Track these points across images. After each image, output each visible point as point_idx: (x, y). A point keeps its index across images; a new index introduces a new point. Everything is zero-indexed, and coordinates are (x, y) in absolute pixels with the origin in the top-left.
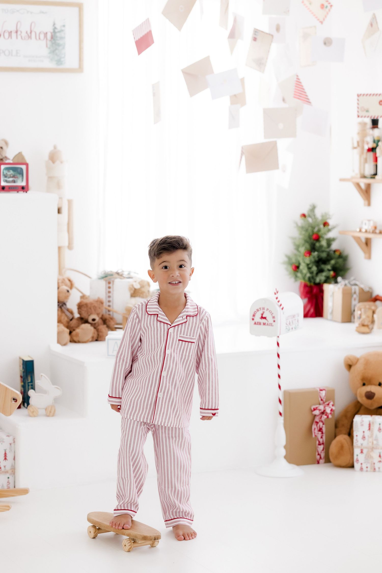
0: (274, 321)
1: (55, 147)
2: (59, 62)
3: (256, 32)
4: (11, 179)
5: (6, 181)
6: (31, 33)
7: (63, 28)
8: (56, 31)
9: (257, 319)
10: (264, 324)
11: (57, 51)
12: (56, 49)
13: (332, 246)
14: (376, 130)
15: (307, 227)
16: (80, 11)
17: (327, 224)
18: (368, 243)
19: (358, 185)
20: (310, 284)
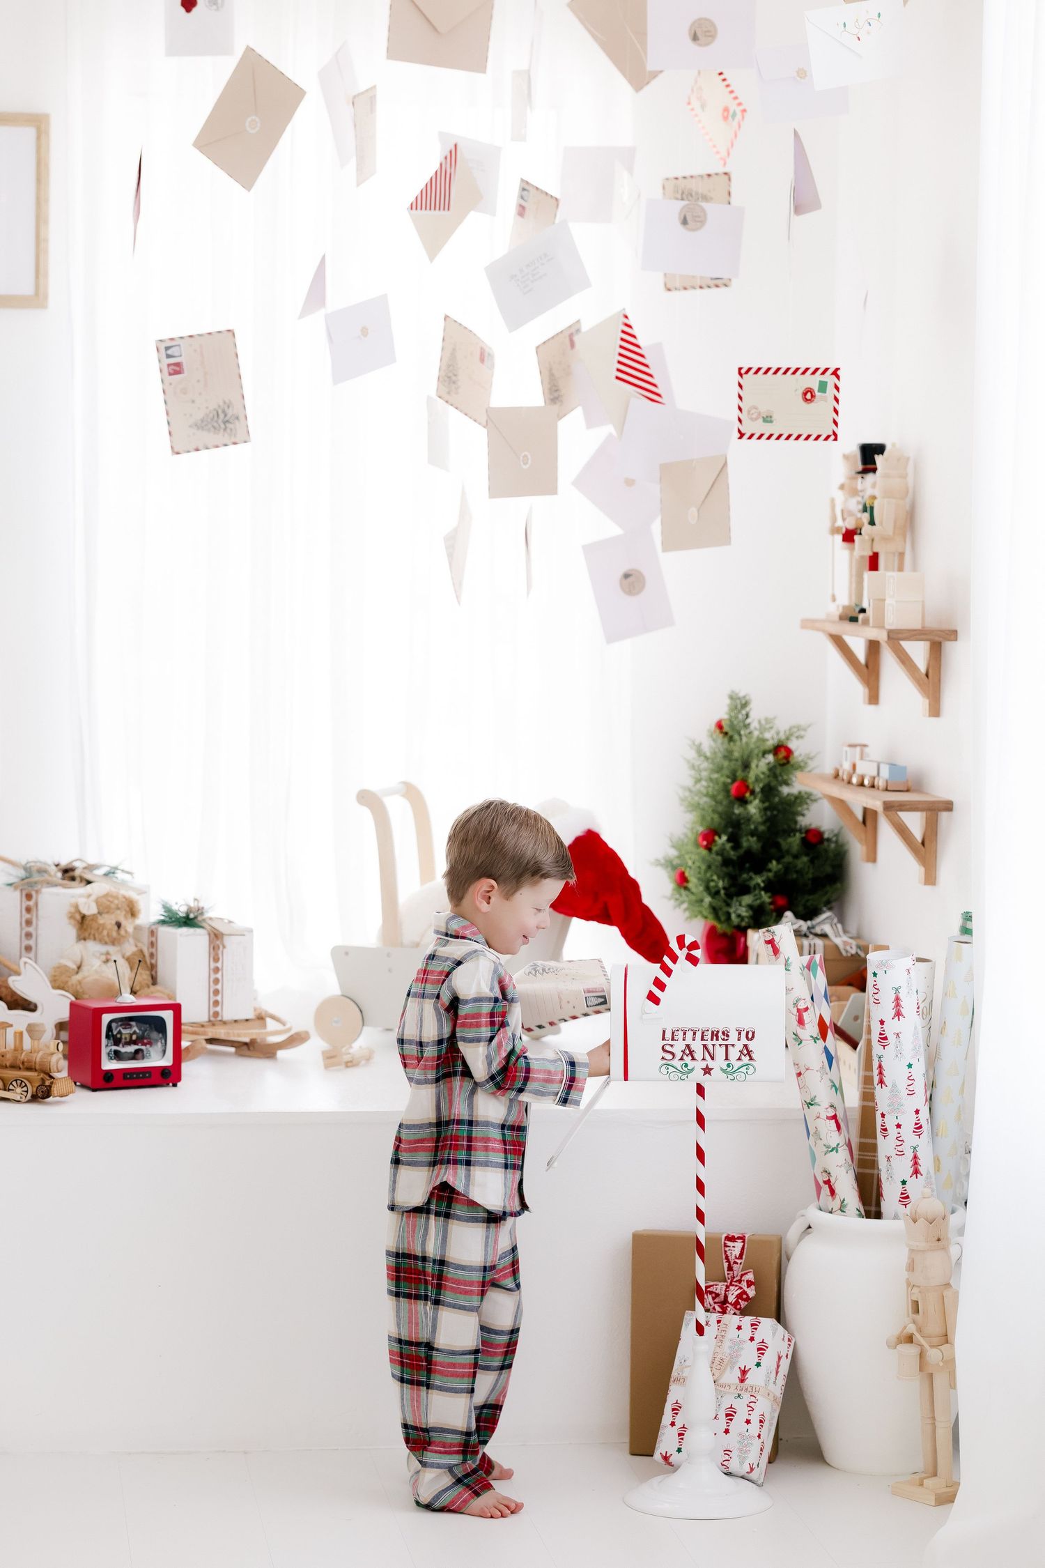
3: (524, 189)
13: (800, 819)
14: (870, 477)
15: (719, 759)
16: (38, 138)
17: (782, 754)
18: (869, 818)
19: (839, 642)
20: (720, 927)
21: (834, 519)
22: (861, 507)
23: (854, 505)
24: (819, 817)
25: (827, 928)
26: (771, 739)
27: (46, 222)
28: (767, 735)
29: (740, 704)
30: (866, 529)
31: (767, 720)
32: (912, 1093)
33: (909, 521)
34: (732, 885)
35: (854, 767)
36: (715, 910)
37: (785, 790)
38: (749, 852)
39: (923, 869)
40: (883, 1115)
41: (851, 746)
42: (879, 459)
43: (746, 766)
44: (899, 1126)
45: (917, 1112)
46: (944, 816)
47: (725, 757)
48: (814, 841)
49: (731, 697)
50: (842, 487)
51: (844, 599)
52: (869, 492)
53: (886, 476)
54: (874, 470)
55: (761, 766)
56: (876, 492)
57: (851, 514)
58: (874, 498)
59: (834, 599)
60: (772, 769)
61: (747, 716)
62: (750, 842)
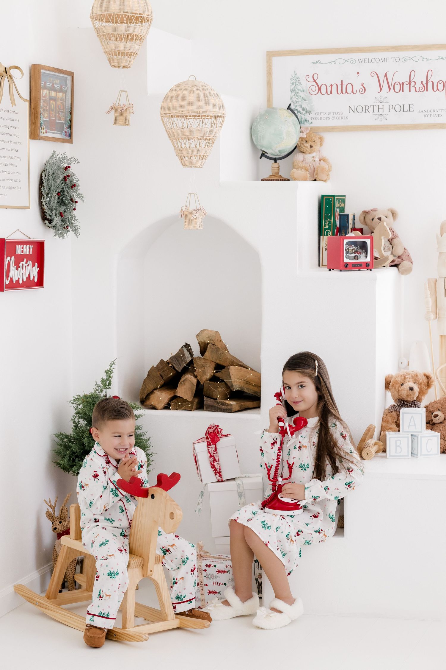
4: (353, 255)
5: (348, 258)
6: (427, 83)
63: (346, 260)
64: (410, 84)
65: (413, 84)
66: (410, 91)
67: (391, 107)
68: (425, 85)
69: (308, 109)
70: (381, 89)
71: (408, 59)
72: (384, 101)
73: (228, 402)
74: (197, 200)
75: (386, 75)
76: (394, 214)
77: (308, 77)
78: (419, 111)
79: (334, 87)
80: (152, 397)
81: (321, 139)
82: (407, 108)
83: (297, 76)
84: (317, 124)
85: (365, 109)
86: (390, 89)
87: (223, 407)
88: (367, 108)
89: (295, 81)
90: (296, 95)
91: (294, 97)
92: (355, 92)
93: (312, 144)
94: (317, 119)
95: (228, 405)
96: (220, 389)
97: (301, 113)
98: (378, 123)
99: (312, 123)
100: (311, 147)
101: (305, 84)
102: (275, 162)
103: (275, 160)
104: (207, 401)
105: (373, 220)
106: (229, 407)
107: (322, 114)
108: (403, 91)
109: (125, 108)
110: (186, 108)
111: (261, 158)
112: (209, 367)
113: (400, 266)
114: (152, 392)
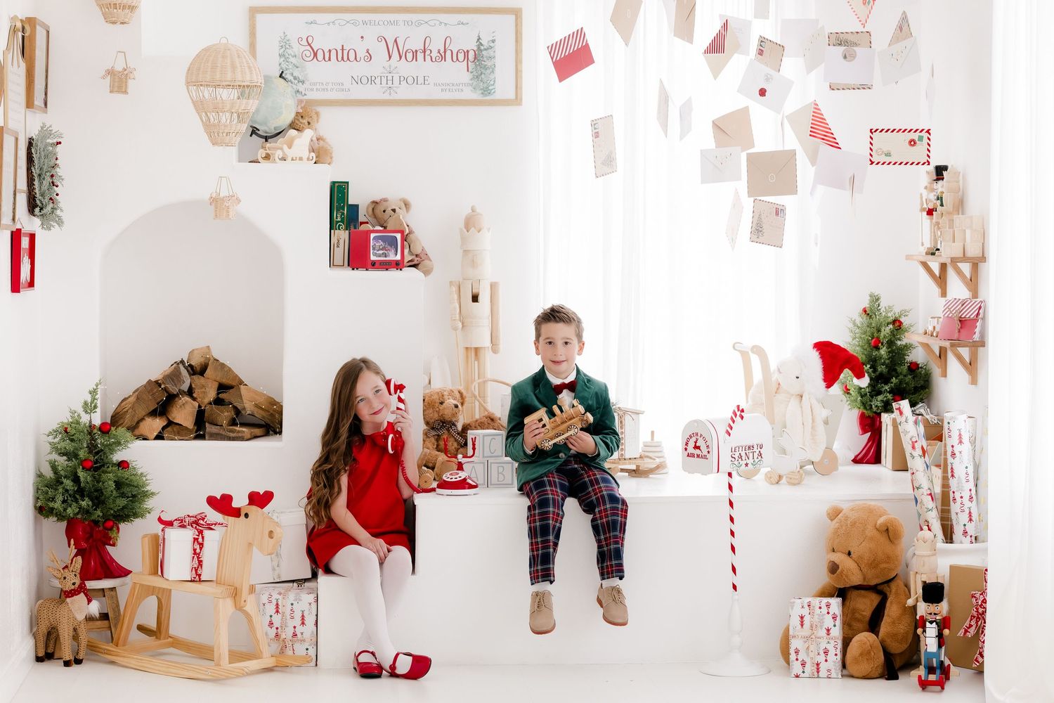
0: (709, 452)
1: (473, 210)
2: (486, 91)
3: (762, 42)
4: (381, 252)
5: (375, 255)
6: (445, 52)
7: (492, 45)
8: (482, 48)
9: (691, 450)
10: (698, 456)
11: (483, 76)
12: (481, 73)
13: (906, 357)
14: (940, 182)
15: (865, 328)
16: (516, 19)
17: (897, 324)
18: (942, 353)
19: (925, 265)
20: (867, 413)
21: (922, 204)
22: (936, 197)
23: (932, 197)
24: (917, 356)
25: (922, 411)
26: (891, 316)
27: (521, 62)
28: (889, 315)
29: (875, 299)
30: (939, 208)
31: (889, 306)
32: (968, 481)
33: (960, 206)
34: (873, 391)
35: (934, 328)
36: (864, 404)
37: (899, 343)
38: (881, 375)
39: (970, 377)
40: (954, 492)
41: (932, 318)
42: (945, 173)
43: (879, 331)
44: (962, 497)
45: (970, 490)
46: (981, 349)
47: (868, 326)
48: (914, 367)
49: (871, 296)
50: (926, 188)
51: (928, 244)
52: (940, 190)
53: (947, 182)
54: (943, 179)
55: (886, 331)
56: (944, 190)
57: (930, 201)
58: (942, 193)
59: (923, 245)
60: (892, 332)
61: (879, 305)
62: (882, 369)
63: (373, 258)
64: (424, 52)
65: (428, 52)
66: (425, 60)
67: (402, 78)
68: (443, 54)
69: (300, 77)
70: (390, 57)
71: (422, 22)
72: (394, 72)
73: (238, 428)
74: (229, 186)
75: (396, 41)
76: (407, 205)
77: (300, 39)
78: (435, 85)
79: (333, 53)
80: (142, 424)
81: (317, 114)
82: (421, 80)
83: (287, 38)
84: (312, 96)
85: (371, 80)
86: (401, 57)
87: (232, 435)
88: (373, 78)
89: (285, 44)
90: (286, 60)
91: (283, 63)
92: (358, 59)
93: (310, 120)
94: (312, 90)
95: (239, 432)
96: (226, 414)
97: (292, 83)
98: (386, 97)
99: (305, 95)
100: (309, 123)
101: (297, 49)
102: (266, 141)
103: (266, 138)
104: (209, 428)
105: (384, 211)
106: (240, 435)
107: (318, 84)
108: (416, 60)
109: (125, 73)
110: (218, 76)
111: (251, 136)
112: (211, 387)
113: (420, 266)
114: (142, 419)
